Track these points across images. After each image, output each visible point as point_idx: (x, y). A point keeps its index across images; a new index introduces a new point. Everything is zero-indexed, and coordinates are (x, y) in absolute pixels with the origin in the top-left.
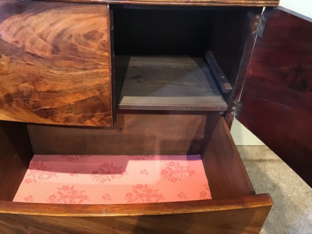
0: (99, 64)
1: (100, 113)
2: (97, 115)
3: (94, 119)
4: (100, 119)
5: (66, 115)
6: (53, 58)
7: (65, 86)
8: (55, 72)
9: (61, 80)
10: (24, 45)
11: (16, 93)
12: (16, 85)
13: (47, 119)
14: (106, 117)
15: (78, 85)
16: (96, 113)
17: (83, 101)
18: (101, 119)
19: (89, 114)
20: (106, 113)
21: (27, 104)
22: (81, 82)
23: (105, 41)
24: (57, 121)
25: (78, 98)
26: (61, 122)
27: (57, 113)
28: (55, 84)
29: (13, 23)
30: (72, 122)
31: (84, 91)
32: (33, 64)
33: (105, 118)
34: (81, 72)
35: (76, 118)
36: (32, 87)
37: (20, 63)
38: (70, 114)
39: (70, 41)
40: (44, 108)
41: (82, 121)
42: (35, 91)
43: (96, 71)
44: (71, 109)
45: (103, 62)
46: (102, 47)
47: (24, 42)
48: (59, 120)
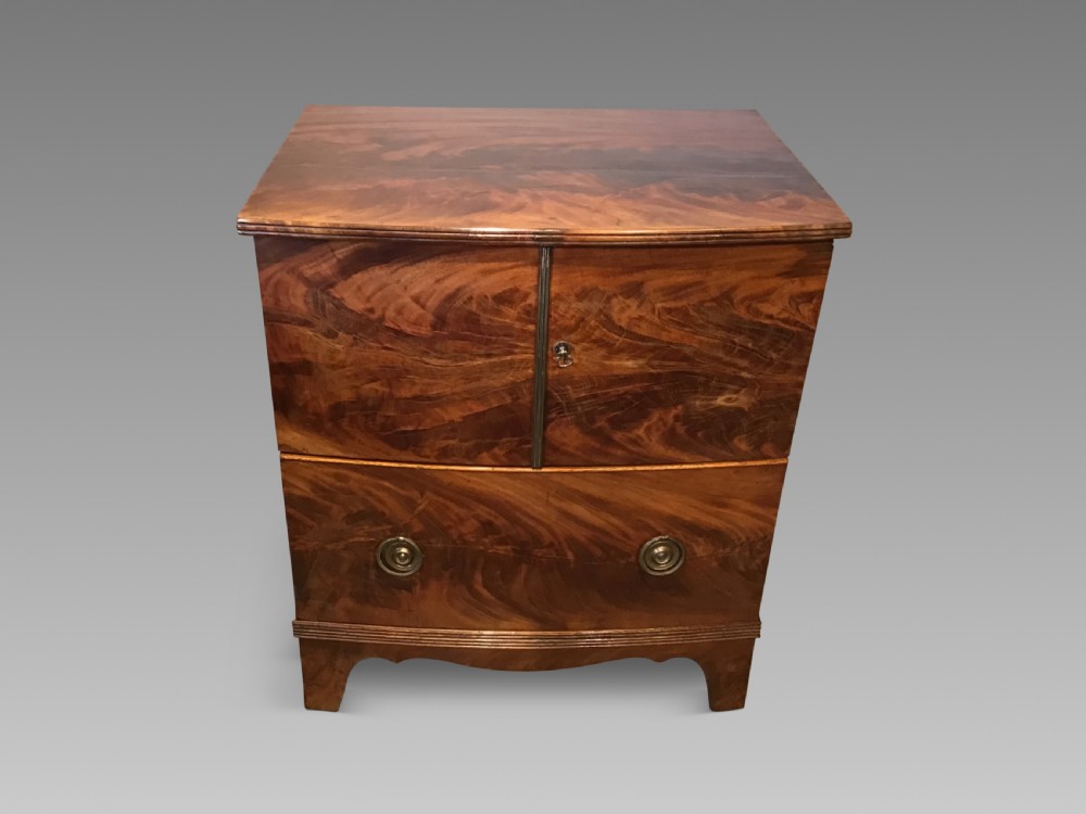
0: (517, 347)
1: (510, 439)
2: (503, 443)
3: (496, 450)
4: (509, 450)
5: (444, 443)
6: (433, 337)
7: (447, 386)
8: (434, 361)
9: (442, 377)
10: (384, 315)
11: (353, 402)
12: (355, 387)
14: (520, 446)
15: (474, 385)
16: (501, 438)
17: (478, 415)
18: (511, 451)
19: (488, 441)
20: (522, 438)
21: (371, 423)
22: (478, 379)
23: (530, 305)
24: (423, 454)
25: (471, 410)
27: (426, 440)
28: (429, 384)
29: (371, 279)
31: (481, 397)
32: (394, 347)
33: (518, 449)
34: (480, 362)
35: (463, 448)
36: (386, 390)
37: (370, 347)
38: (451, 442)
39: (468, 307)
40: (404, 428)
41: (472, 455)
42: (391, 396)
43: (509, 358)
44: (453, 430)
45: (523, 342)
46: (525, 317)
47: (385, 309)
48: (428, 453)
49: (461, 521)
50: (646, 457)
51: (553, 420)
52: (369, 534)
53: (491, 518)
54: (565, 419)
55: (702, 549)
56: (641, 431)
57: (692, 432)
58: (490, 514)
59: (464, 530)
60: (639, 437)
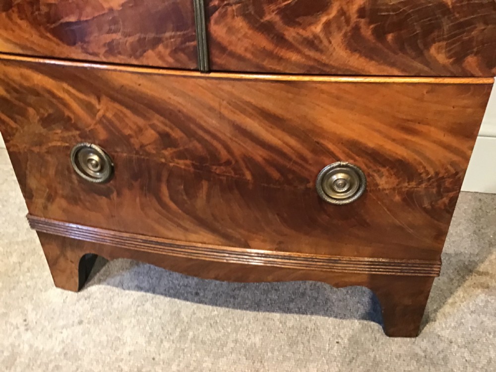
1: (173, 34)
2: (167, 39)
3: (160, 48)
4: (174, 48)
5: (108, 38)
13: (73, 48)
14: (185, 43)
16: (165, 32)
18: (176, 49)
19: (151, 35)
20: (185, 32)
21: (37, 13)
24: (91, 51)
26: (101, 56)
27: (91, 33)
30: (119, 56)
33: (183, 46)
35: (128, 44)
38: (115, 36)
41: (138, 53)
44: (114, 21)
48: (96, 51)
49: (140, 130)
50: (325, 65)
51: (216, 8)
52: (63, 139)
53: (167, 129)
54: (230, 9)
55: (384, 181)
56: (318, 29)
57: (380, 34)
58: (166, 125)
59: (145, 141)
60: (316, 37)
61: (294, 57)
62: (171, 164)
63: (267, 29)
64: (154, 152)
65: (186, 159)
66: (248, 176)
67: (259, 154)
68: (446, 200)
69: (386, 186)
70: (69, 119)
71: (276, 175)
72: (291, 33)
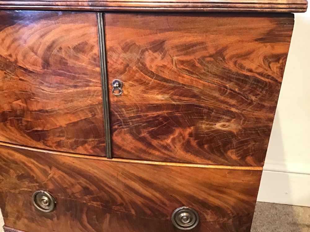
0: (90, 81)
1: (93, 139)
2: (90, 142)
3: (86, 145)
4: (93, 146)
5: (58, 139)
6: (44, 73)
7: (56, 105)
8: (46, 89)
9: (52, 98)
10: (17, 59)
11: (10, 112)
12: (10, 103)
13: (39, 143)
14: (100, 144)
15: (70, 105)
16: (89, 138)
17: (74, 124)
18: (94, 146)
19: (81, 140)
20: (100, 139)
21: (20, 124)
22: (72, 101)
23: (95, 54)
24: (48, 145)
25: (70, 120)
26: (53, 147)
27: (49, 136)
28: (46, 103)
29: (7, 35)
30: (63, 148)
31: (74, 112)
32: (25, 79)
33: (98, 145)
34: (71, 90)
35: (68, 143)
36: (25, 105)
37: (13, 79)
38: (62, 139)
39: (60, 55)
40: (36, 129)
41: (74, 147)
42: (28, 109)
43: (87, 88)
44: (62, 132)
45: (94, 78)
46: (93, 62)
47: (16, 55)
48: (51, 145)
49: (73, 185)
50: (173, 158)
51: (116, 129)
52: (29, 187)
53: (88, 185)
54: (123, 130)
55: (209, 217)
56: (169, 141)
57: (201, 144)
58: (87, 183)
59: (74, 191)
60: (168, 145)
61: (157, 153)
62: (89, 204)
63: (143, 140)
64: (80, 197)
65: (98, 201)
66: (133, 212)
67: (139, 200)
68: (244, 228)
69: (211, 220)
70: (33, 177)
71: (148, 212)
72: (155, 142)
